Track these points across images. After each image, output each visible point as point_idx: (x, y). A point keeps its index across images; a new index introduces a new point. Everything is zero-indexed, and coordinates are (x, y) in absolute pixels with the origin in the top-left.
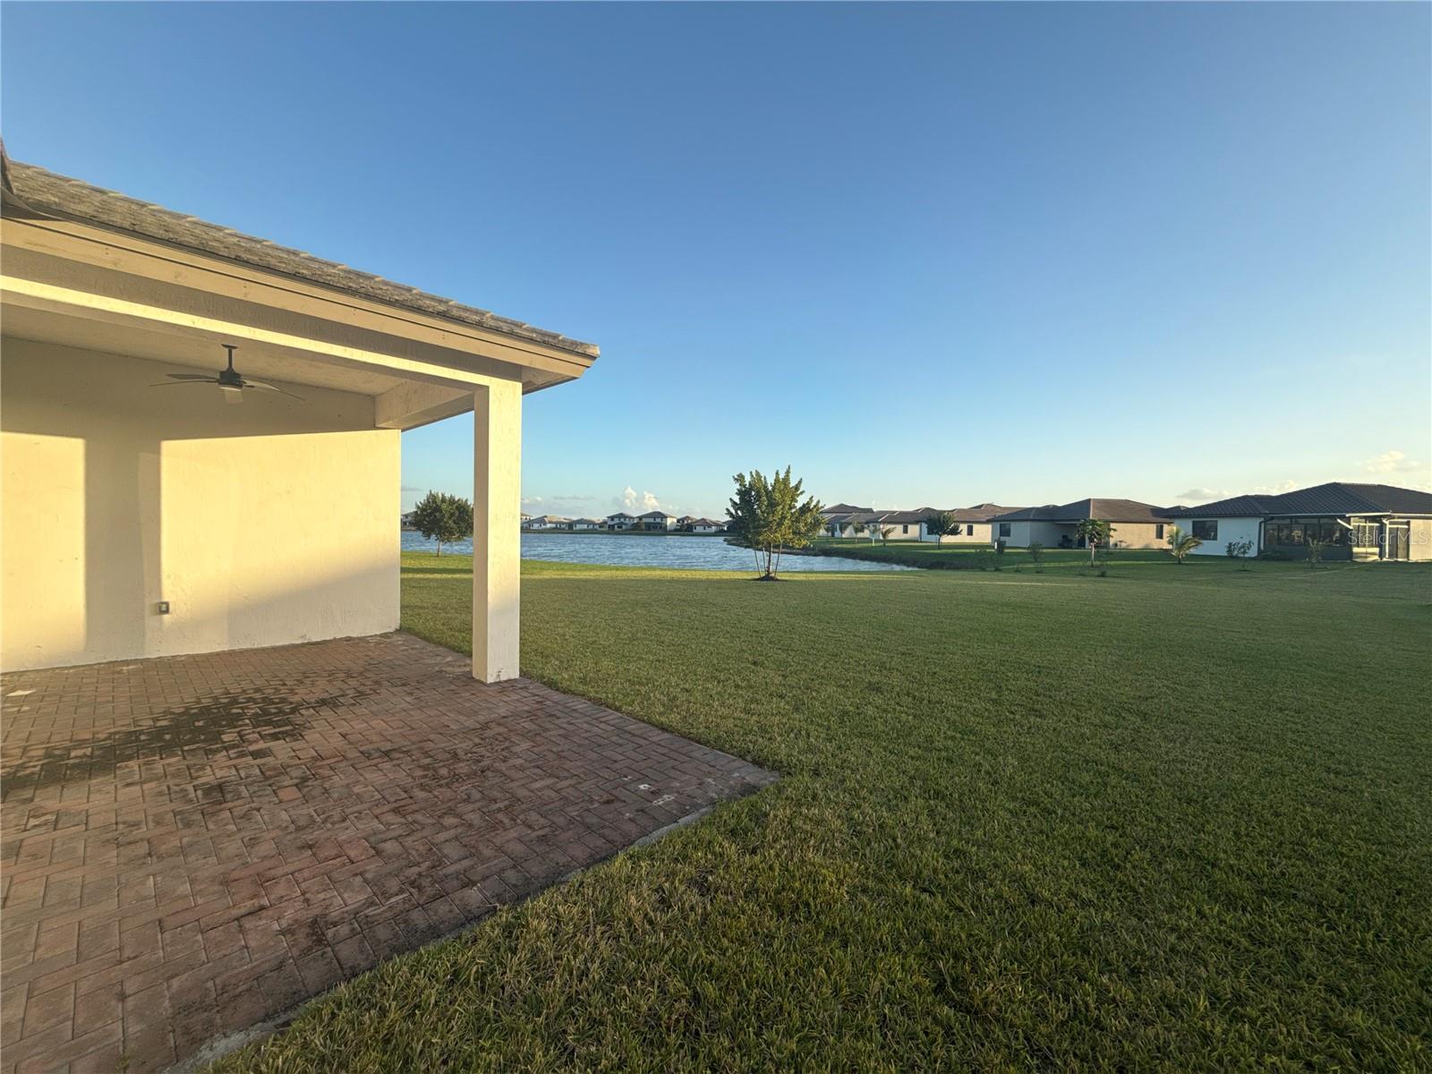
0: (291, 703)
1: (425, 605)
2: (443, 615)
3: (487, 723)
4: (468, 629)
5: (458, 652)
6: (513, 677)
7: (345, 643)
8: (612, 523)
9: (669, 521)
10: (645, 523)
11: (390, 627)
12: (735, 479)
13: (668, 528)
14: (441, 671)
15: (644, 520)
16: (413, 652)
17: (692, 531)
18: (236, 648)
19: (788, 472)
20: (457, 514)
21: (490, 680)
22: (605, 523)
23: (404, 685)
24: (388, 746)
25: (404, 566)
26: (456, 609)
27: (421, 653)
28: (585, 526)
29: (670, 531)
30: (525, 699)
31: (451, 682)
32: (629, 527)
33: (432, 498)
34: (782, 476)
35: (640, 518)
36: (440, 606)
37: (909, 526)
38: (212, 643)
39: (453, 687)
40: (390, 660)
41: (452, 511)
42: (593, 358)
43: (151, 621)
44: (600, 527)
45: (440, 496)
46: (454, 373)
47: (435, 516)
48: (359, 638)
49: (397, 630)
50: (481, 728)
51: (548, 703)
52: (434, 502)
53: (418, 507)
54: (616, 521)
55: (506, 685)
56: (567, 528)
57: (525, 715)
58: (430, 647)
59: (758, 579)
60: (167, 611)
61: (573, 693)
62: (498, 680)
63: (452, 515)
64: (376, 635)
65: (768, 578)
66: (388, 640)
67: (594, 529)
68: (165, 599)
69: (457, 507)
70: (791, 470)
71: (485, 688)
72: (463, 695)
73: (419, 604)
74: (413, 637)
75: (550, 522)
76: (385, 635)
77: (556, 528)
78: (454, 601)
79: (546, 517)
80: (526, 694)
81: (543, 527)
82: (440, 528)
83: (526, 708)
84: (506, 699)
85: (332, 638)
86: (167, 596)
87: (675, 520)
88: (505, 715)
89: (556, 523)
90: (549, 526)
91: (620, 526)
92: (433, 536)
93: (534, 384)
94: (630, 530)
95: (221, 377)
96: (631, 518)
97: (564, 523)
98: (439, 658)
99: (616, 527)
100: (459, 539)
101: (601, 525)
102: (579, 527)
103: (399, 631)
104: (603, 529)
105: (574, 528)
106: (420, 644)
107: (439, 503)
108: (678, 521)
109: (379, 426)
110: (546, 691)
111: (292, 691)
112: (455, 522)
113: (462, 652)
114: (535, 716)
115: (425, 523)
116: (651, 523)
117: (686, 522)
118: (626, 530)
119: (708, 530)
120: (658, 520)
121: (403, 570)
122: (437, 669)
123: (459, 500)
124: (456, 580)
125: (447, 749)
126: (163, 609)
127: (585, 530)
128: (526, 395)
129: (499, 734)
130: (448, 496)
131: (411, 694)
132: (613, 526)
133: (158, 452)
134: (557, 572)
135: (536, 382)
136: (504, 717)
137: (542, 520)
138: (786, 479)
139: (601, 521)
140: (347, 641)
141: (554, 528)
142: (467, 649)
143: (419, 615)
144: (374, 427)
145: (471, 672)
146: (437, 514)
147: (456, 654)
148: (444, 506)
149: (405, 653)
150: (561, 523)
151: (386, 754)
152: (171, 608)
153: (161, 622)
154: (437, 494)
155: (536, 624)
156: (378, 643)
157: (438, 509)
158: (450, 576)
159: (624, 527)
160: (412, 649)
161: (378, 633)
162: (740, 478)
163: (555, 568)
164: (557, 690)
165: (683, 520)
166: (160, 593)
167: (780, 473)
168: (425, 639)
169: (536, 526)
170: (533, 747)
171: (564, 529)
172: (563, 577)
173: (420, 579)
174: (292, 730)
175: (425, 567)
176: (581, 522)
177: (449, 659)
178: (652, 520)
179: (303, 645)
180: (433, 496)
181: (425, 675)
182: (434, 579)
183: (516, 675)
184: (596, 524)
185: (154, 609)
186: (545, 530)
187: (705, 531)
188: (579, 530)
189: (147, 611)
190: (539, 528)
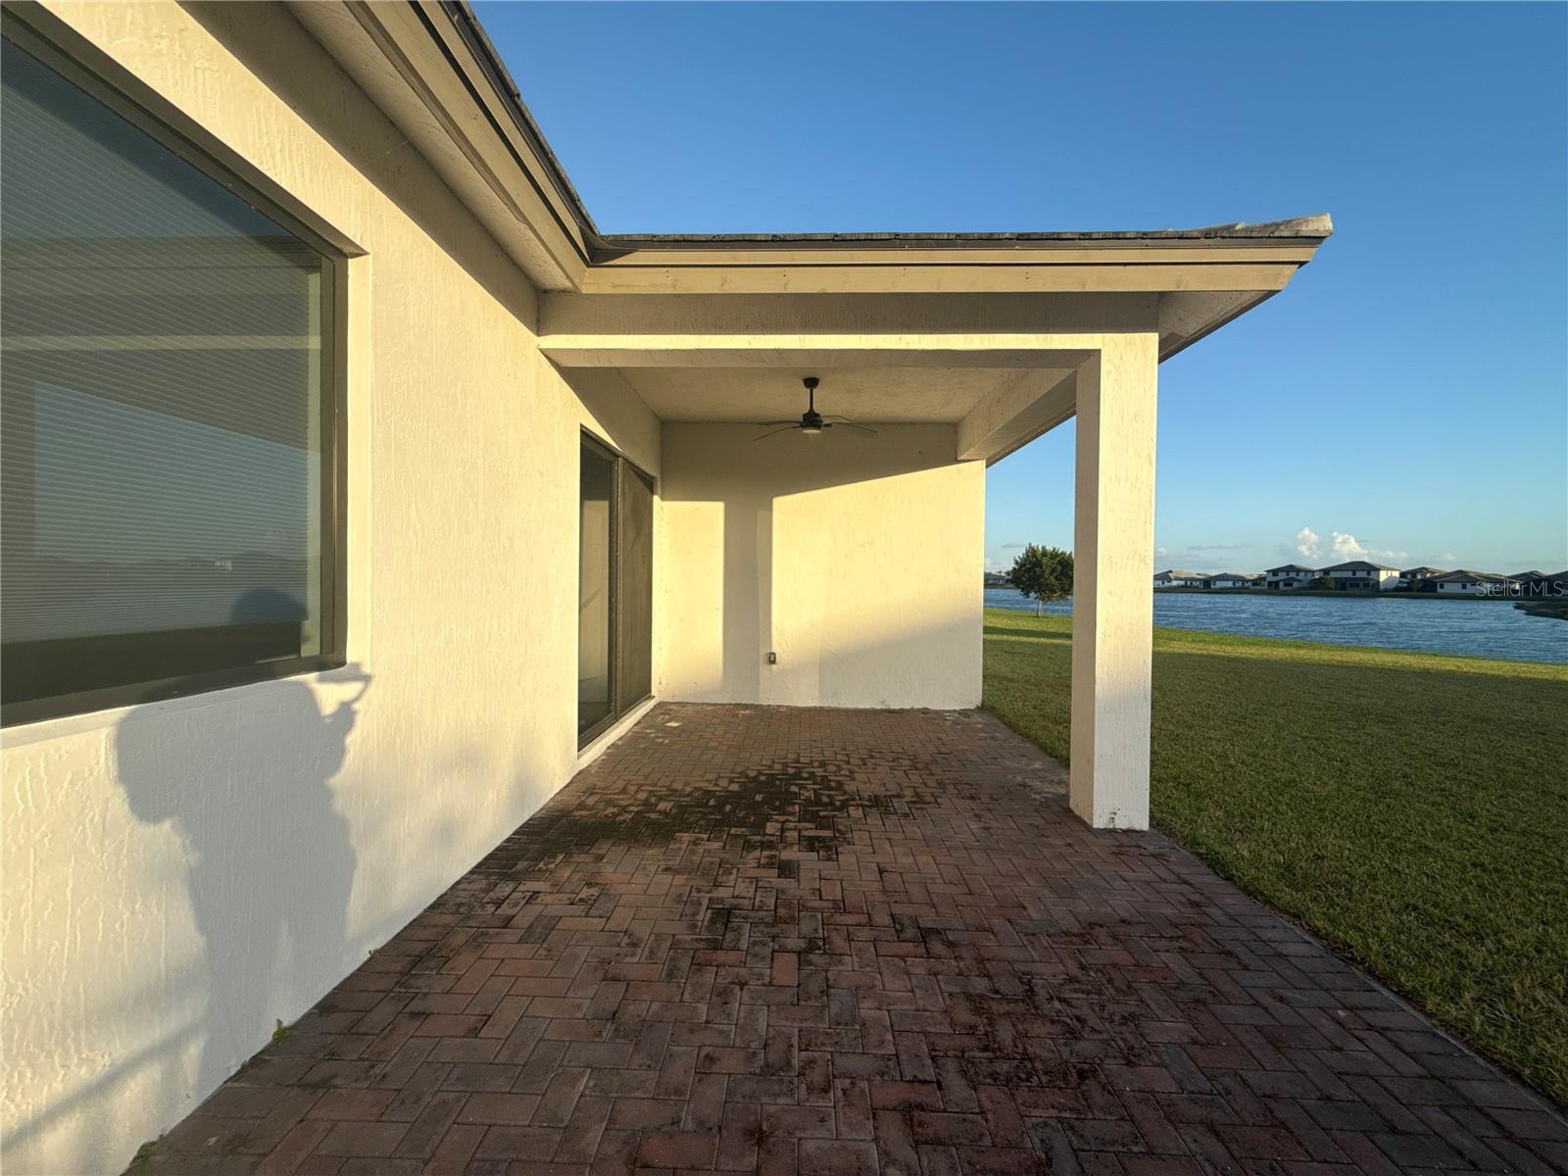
0: (845, 793)
1: (1016, 676)
2: (1036, 693)
3: (1092, 925)
4: (1064, 719)
5: (1050, 754)
6: (1137, 827)
7: (922, 715)
8: (1275, 579)
9: (1383, 576)
10: (1336, 580)
11: (970, 703)
13: (1382, 587)
14: (1025, 785)
15: (1333, 575)
16: (993, 743)
17: (1435, 591)
18: (825, 705)
20: (1059, 568)
21: (1099, 823)
22: (1261, 579)
23: (972, 798)
24: (928, 920)
25: (988, 624)
26: (1052, 686)
27: (1002, 747)
28: (1230, 584)
29: (1386, 590)
30: (1164, 886)
31: (1037, 811)
32: (1304, 585)
33: (1032, 552)
35: (1326, 571)
36: (1033, 680)
38: (806, 697)
39: (1039, 821)
40: (963, 751)
41: (1053, 566)
42: (1315, 240)
43: (765, 670)
44: (1253, 585)
45: (1040, 548)
46: (1045, 340)
47: (1035, 572)
48: (936, 712)
49: (978, 708)
50: (1081, 935)
51: (1214, 911)
52: (1034, 556)
53: (1017, 563)
54: (1282, 576)
55: (1125, 840)
56: (1202, 586)
57: (1169, 932)
58: (1015, 742)
60: (774, 662)
61: (1268, 901)
62: (1111, 827)
63: (1054, 570)
64: (955, 711)
66: (966, 720)
67: (1241, 587)
68: (774, 650)
69: (1059, 562)
71: (1089, 838)
72: (1052, 841)
73: (1010, 675)
74: (996, 721)
75: (1177, 579)
76: (964, 713)
77: (1185, 586)
78: (1052, 674)
79: (1171, 572)
80: (1163, 873)
81: (1167, 584)
82: (1040, 585)
83: (1168, 911)
84: (1128, 874)
85: (909, 707)
86: (775, 649)
87: (1397, 574)
88: (1126, 916)
89: (1186, 579)
91: (1286, 582)
92: (1032, 594)
93: (1181, 337)
94: (1304, 588)
95: (804, 419)
96: (1307, 571)
97: (1196, 580)
98: (1024, 761)
99: (1281, 584)
100: (1061, 596)
101: (1256, 582)
102: (1219, 584)
103: (981, 709)
104: (1258, 588)
105: (1212, 586)
106: (1003, 733)
107: (1039, 557)
108: (1403, 575)
109: (961, 458)
110: (1209, 879)
111: (852, 776)
112: (1056, 579)
113: (1056, 757)
114: (1190, 940)
115: (1024, 579)
116: (1347, 579)
117: (1419, 577)
118: (1299, 589)
120: (1359, 574)
121: (987, 630)
122: (1019, 779)
123: (1062, 553)
124: (1055, 645)
125: (1017, 966)
126: (772, 659)
127: (1230, 588)
128: (1164, 363)
129: (1114, 965)
130: (1049, 548)
131: (978, 817)
132: (1277, 584)
133: (770, 508)
134: (1194, 645)
135: (1183, 334)
136: (1123, 921)
139: (1256, 576)
140: (924, 713)
141: (1182, 586)
142: (1064, 752)
143: (1007, 689)
144: (956, 461)
145: (1066, 797)
146: (1037, 569)
147: (1047, 758)
148: (1045, 560)
149: (983, 743)
150: (1192, 580)
151: (925, 935)
152: (777, 660)
153: (771, 670)
154: (1038, 547)
155: (1171, 727)
156: (955, 723)
157: (1038, 564)
158: (1049, 641)
159: (1295, 585)
160: (993, 738)
161: (957, 708)
163: (1190, 639)
164: (1227, 879)
165: (1414, 573)
166: (770, 644)
168: (1010, 726)
170: (1194, 1042)
171: (1197, 587)
172: (1205, 652)
173: (1015, 643)
174: (831, 839)
175: (1022, 628)
176: (1221, 578)
177: (1037, 765)
178: (1349, 574)
179: (882, 711)
180: (1033, 549)
181: (1002, 787)
182: (1030, 643)
183: (1143, 823)
184: (1247, 581)
185: (766, 658)
186: (1170, 588)
187: (1464, 591)
188: (1221, 589)
189: (762, 659)
190: (1162, 586)
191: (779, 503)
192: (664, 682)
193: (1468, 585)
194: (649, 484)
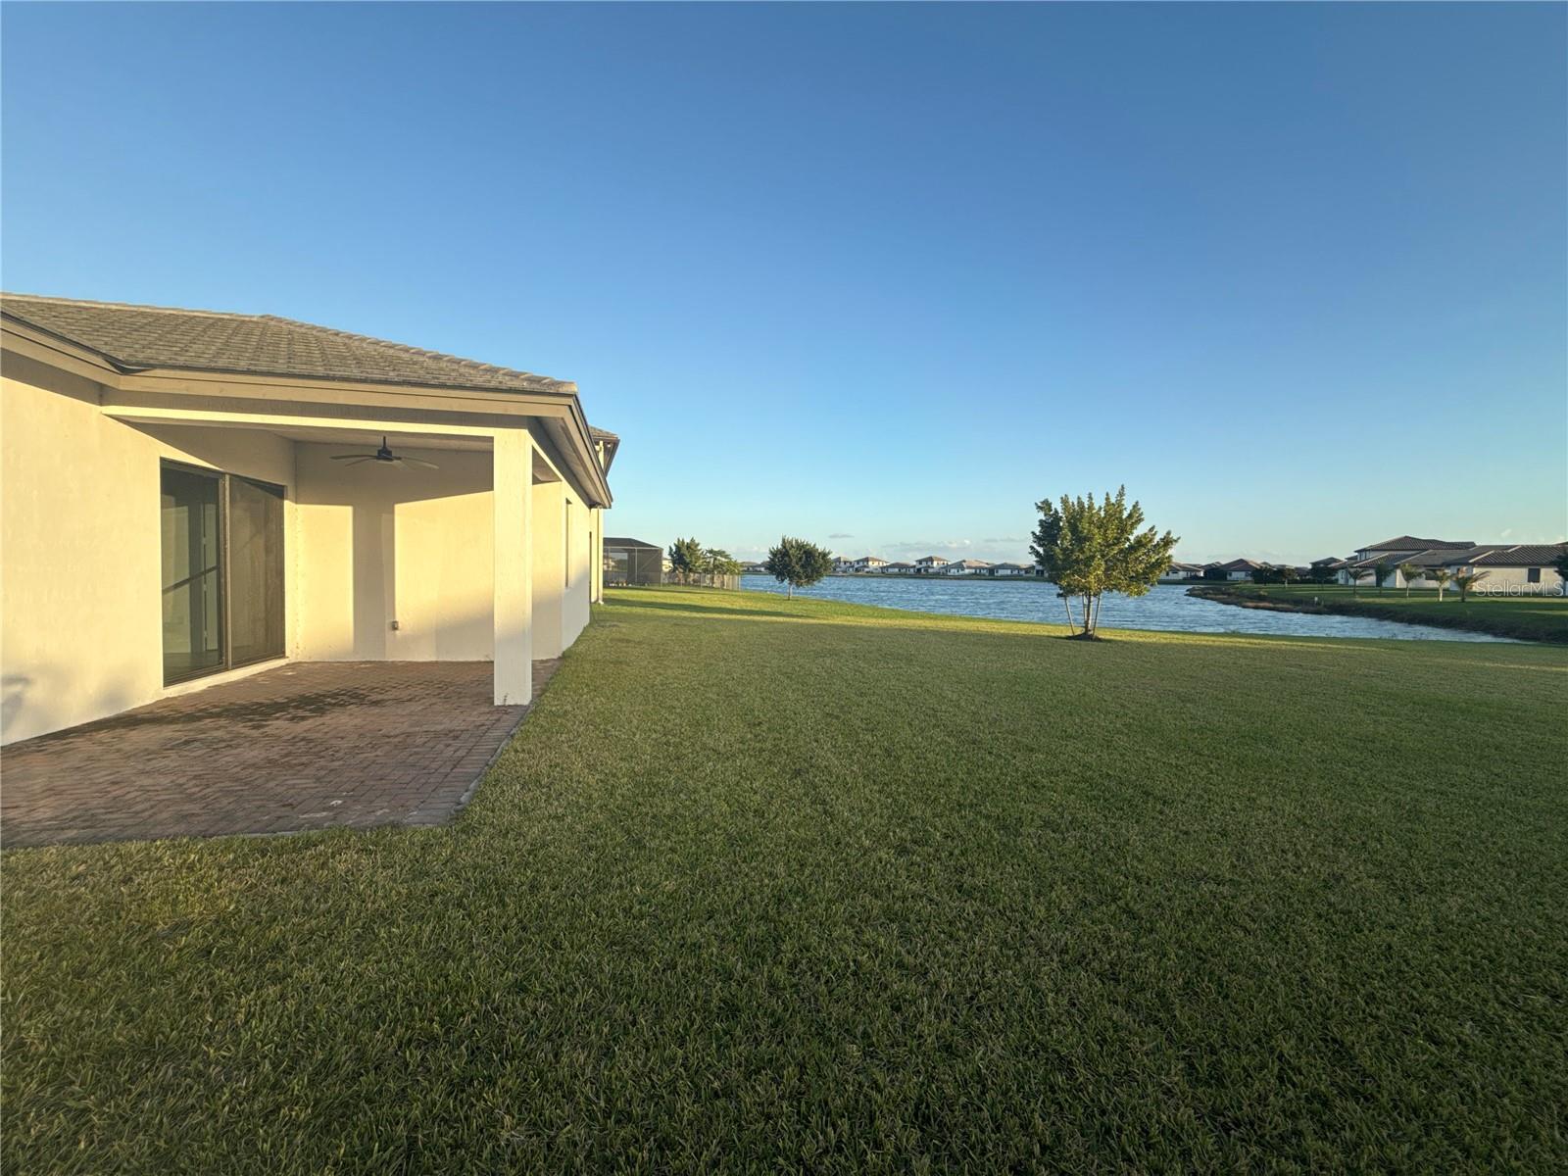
12: (1039, 507)
18: (440, 659)
19: (1121, 494)
21: (498, 703)
28: (1009, 572)
34: (1113, 500)
37: (1543, 571)
38: (425, 655)
41: (799, 556)
43: (389, 634)
44: (1026, 572)
45: (795, 541)
49: (560, 658)
52: (784, 547)
55: (503, 708)
56: (987, 574)
59: (1069, 638)
60: (398, 628)
62: (504, 704)
63: (799, 560)
65: (1086, 636)
68: (397, 620)
70: (1126, 491)
75: (969, 567)
77: (975, 574)
79: (964, 561)
81: (961, 572)
82: (788, 572)
86: (399, 618)
89: (976, 568)
90: (967, 571)
92: (787, 581)
95: (378, 454)
97: (984, 568)
100: (808, 582)
102: (1001, 572)
104: (1028, 575)
107: (788, 548)
112: (802, 566)
115: (777, 567)
119: (1173, 577)
126: (394, 627)
127: (1007, 576)
137: (960, 566)
138: (1119, 504)
141: (973, 574)
146: (786, 559)
148: (792, 551)
150: (981, 568)
152: (400, 626)
153: (395, 636)
157: (786, 554)
162: (1045, 506)
166: (394, 615)
167: (1110, 495)
169: (953, 572)
171: (984, 575)
176: (1003, 566)
183: (524, 701)
184: (1022, 569)
185: (390, 626)
186: (962, 575)
187: (1168, 578)
188: (1002, 576)
189: (387, 627)
190: (957, 574)
191: (398, 507)
192: (301, 646)
193: (1170, 573)
194: (279, 492)
